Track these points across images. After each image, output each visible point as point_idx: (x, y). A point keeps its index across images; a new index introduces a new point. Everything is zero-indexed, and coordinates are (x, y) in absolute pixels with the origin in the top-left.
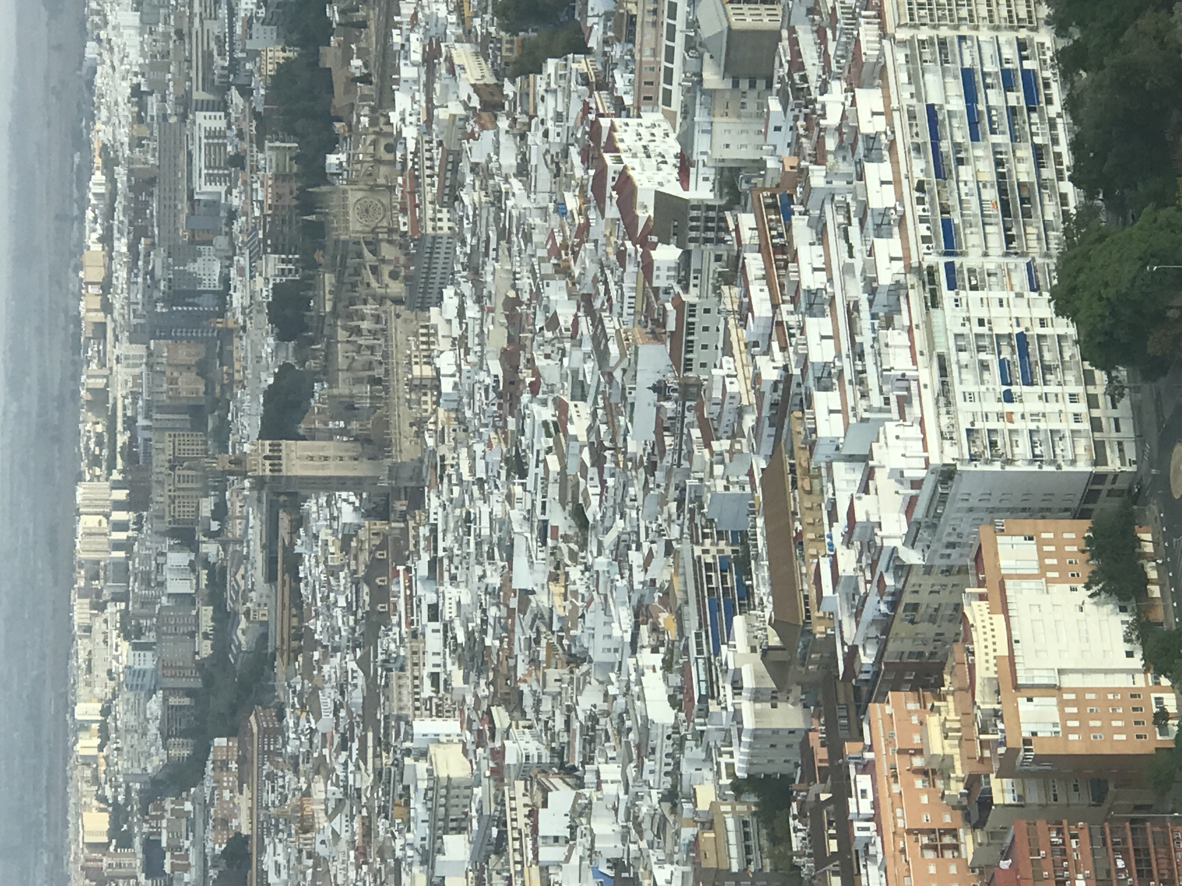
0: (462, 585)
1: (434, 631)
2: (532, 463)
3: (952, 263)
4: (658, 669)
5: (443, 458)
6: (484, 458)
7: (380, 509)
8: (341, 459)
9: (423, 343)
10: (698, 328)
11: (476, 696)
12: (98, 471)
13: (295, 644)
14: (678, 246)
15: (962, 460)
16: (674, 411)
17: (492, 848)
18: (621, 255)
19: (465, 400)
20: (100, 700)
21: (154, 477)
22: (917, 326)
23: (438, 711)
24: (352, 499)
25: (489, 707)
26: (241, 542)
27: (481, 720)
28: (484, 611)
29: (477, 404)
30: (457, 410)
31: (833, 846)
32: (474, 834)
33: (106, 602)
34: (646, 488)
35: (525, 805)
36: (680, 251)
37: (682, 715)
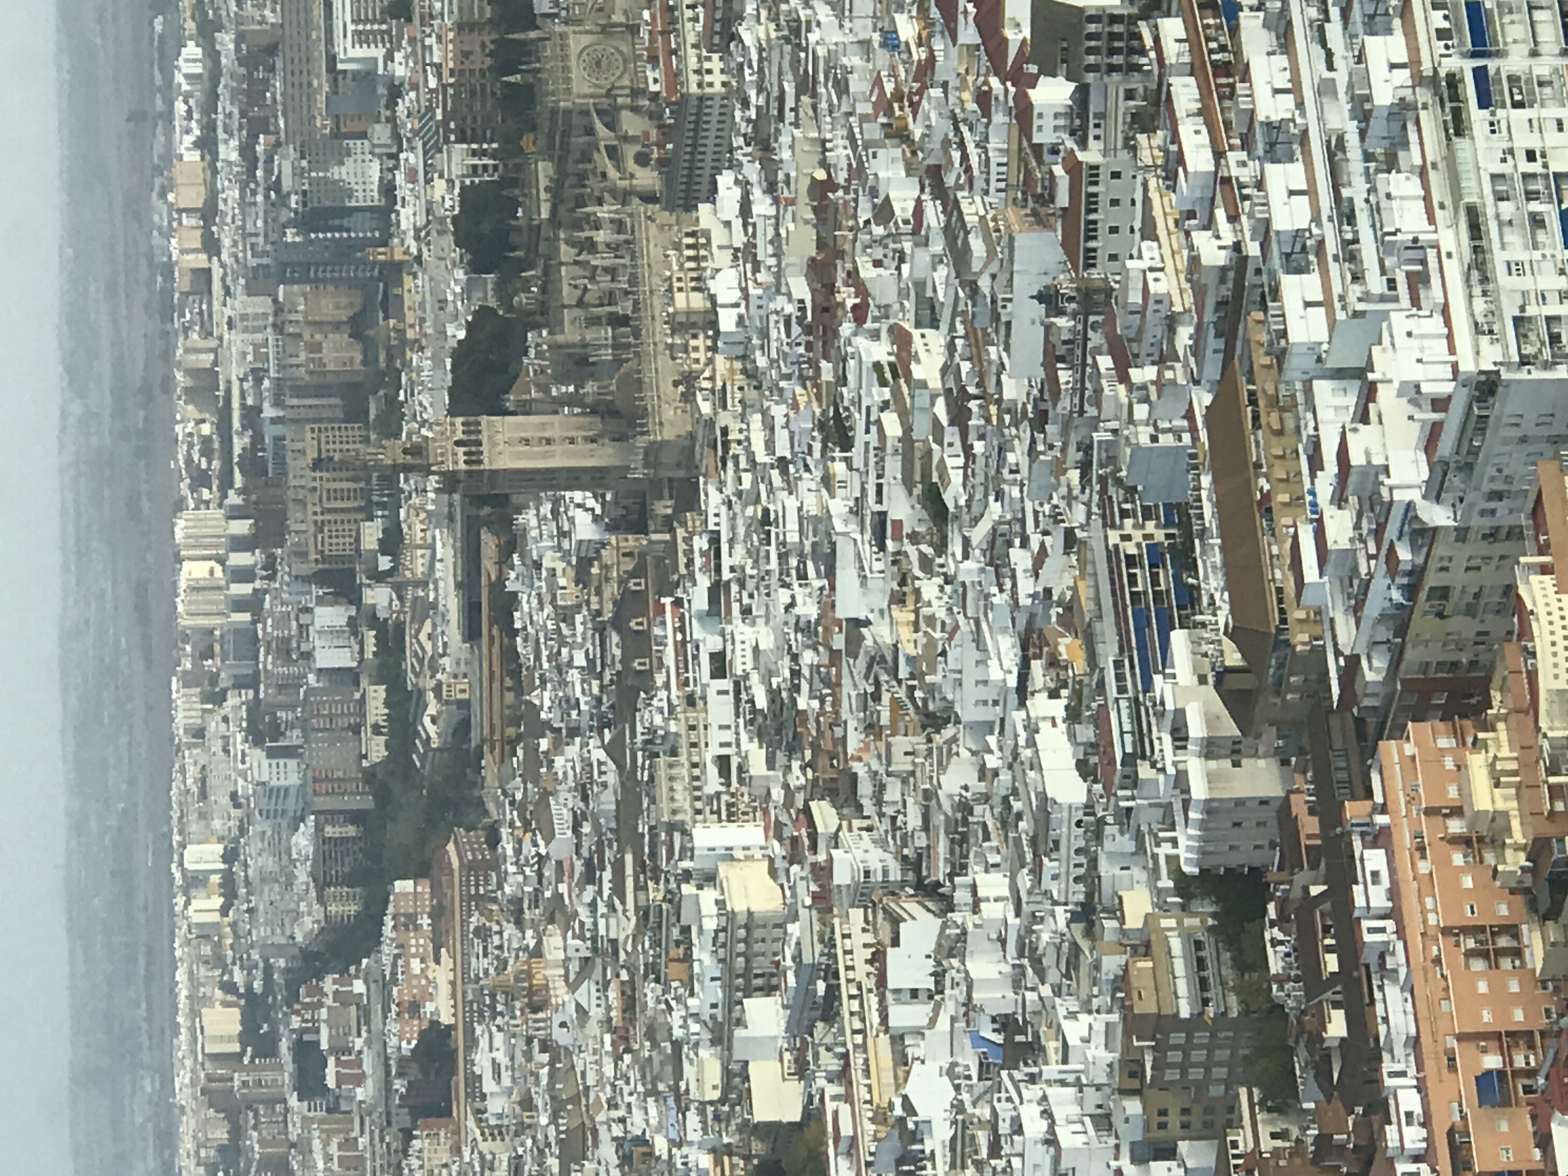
0: (760, 621)
1: (720, 693)
2: (860, 426)
3: (1485, 68)
4: (1059, 721)
5: (725, 431)
6: (787, 426)
7: (634, 517)
8: (572, 441)
9: (689, 259)
10: (1103, 202)
11: (786, 786)
12: (206, 494)
13: (511, 731)
14: (1068, 79)
15: (1508, 365)
16: (1072, 330)
17: (819, 1013)
18: (984, 98)
19: (755, 341)
20: (221, 839)
21: (291, 494)
22: (1434, 165)
23: (730, 815)
24: (591, 503)
25: (806, 802)
26: (426, 584)
27: (795, 822)
28: (795, 658)
29: (774, 345)
30: (744, 358)
31: (1332, 963)
32: (791, 993)
33: (224, 691)
34: (1032, 452)
35: (866, 946)
36: (1071, 86)
37: (1098, 788)
